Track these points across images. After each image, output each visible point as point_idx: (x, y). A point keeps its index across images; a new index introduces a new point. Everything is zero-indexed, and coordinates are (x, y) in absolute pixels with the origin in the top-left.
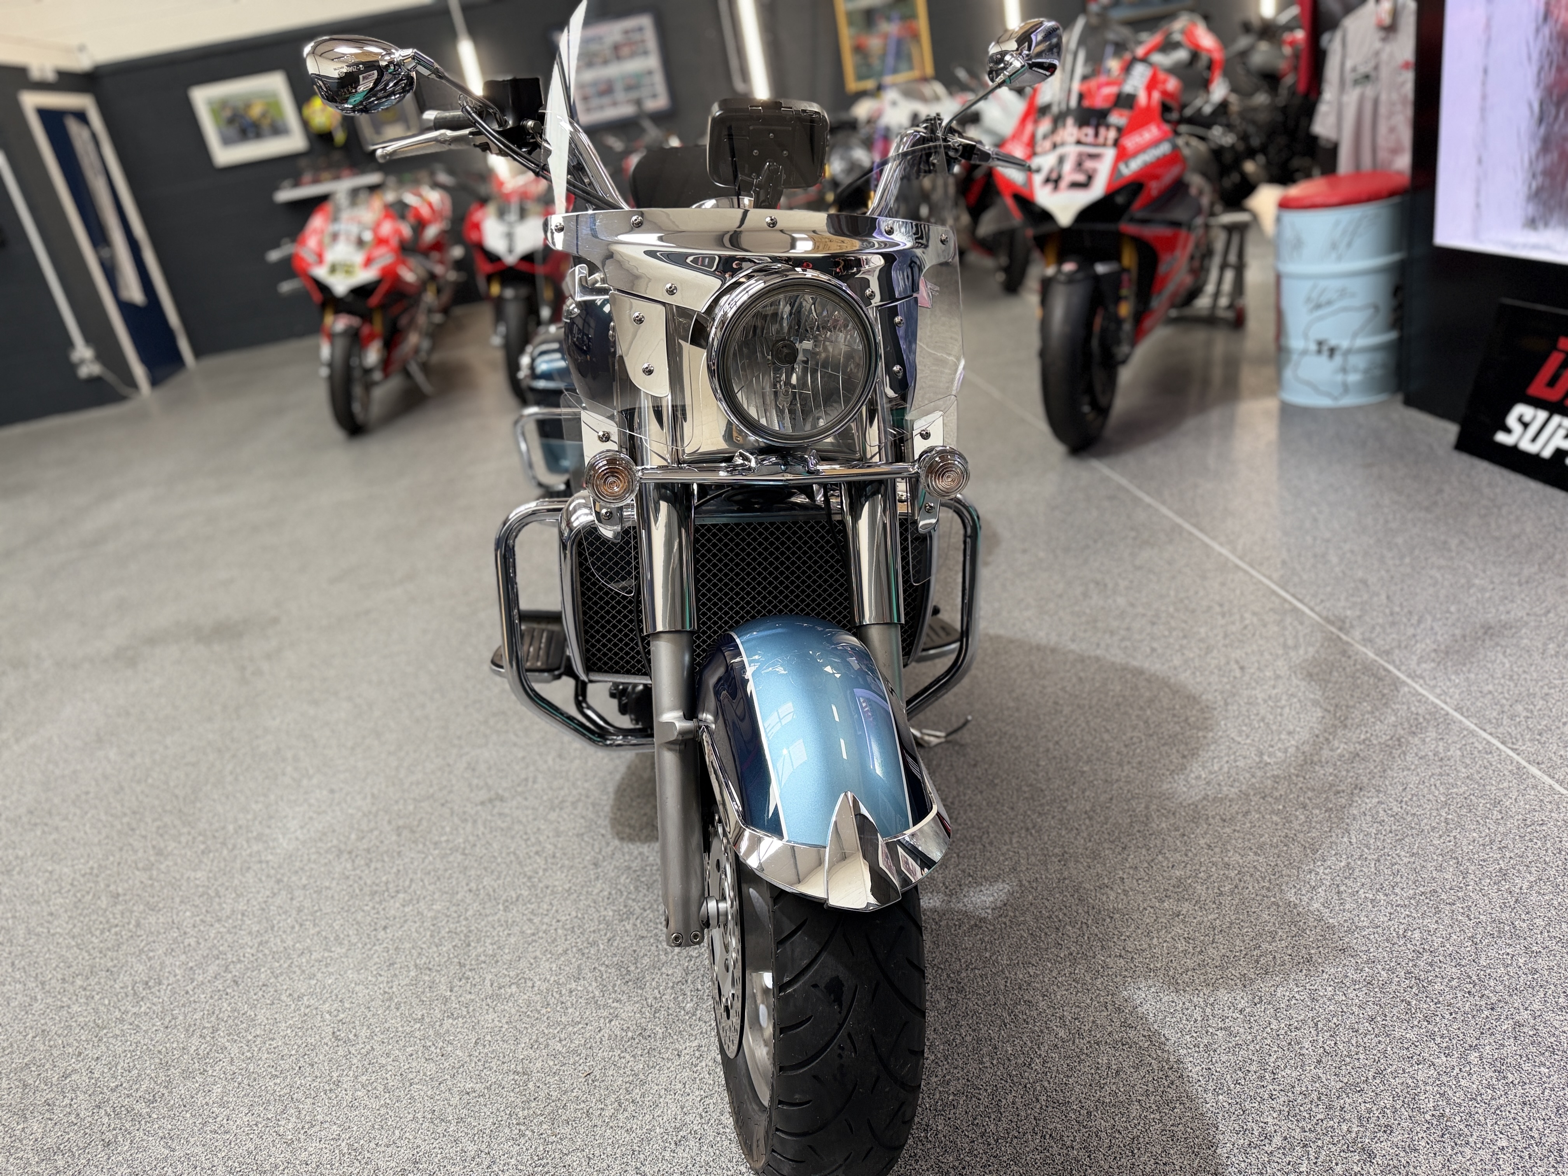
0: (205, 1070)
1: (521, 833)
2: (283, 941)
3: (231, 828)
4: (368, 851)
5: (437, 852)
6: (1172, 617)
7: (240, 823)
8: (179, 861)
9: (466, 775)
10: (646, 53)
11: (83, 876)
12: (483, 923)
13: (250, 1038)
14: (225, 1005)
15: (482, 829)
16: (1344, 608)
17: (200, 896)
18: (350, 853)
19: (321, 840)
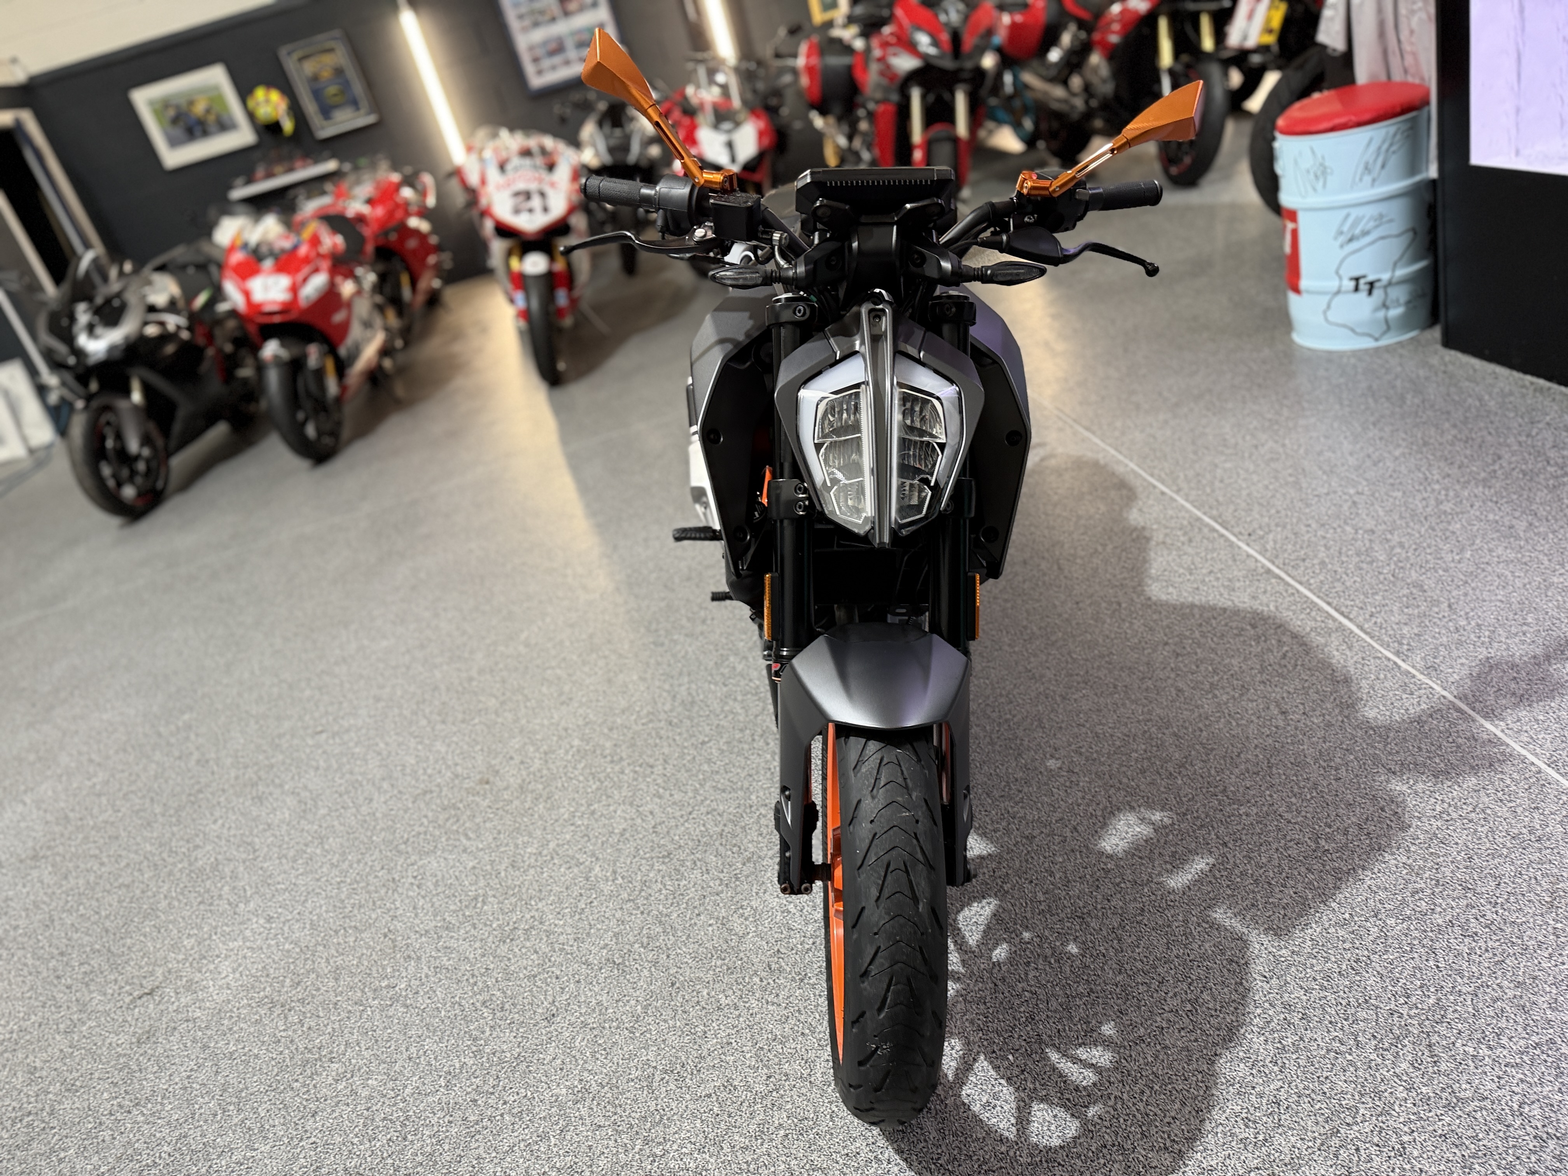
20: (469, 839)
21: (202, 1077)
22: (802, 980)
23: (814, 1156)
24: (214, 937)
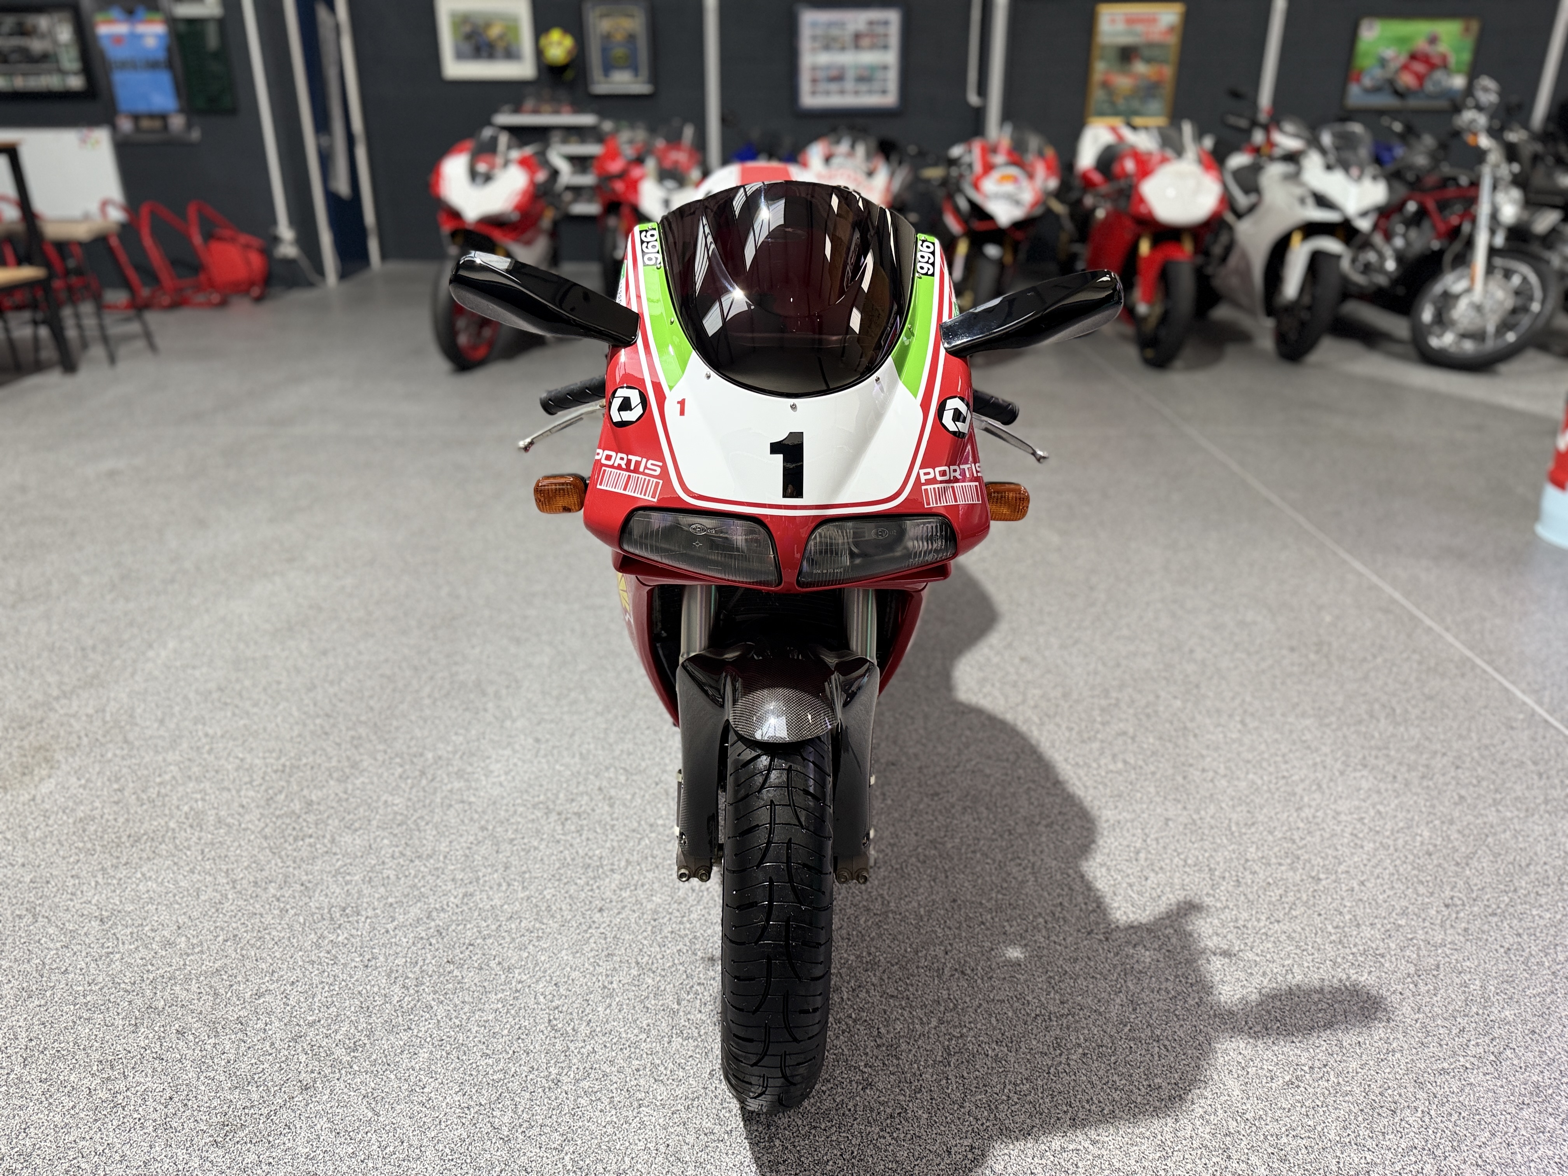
10: (886, 47)
11: (276, 772)
19: (527, 791)
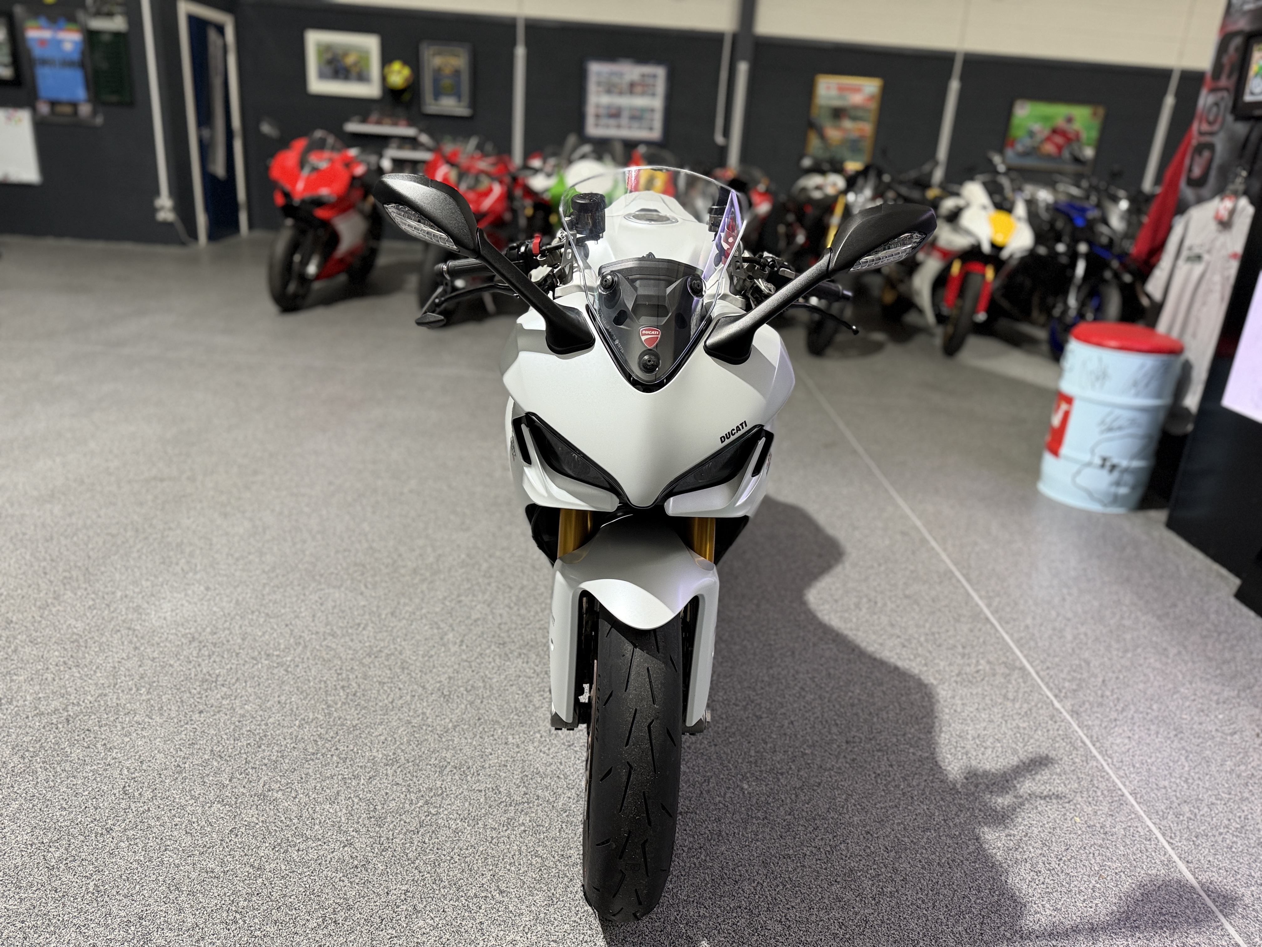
0: (12, 786)
1: (338, 667)
2: (118, 698)
3: (119, 594)
4: (215, 645)
5: (267, 662)
6: (921, 645)
7: (128, 592)
8: (69, 609)
9: (314, 607)
10: (653, 95)
12: (278, 732)
13: (58, 769)
14: (52, 736)
15: (308, 654)
16: (1064, 679)
17: (73, 642)
18: (200, 642)
20: (366, 586)
21: (129, 664)
22: (569, 746)
23: (540, 849)
24: (165, 586)
